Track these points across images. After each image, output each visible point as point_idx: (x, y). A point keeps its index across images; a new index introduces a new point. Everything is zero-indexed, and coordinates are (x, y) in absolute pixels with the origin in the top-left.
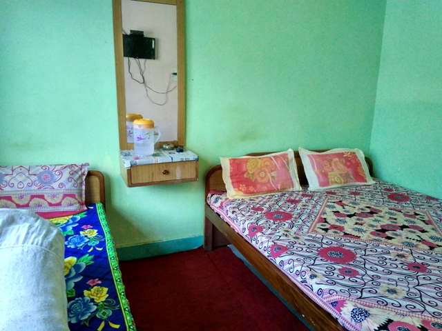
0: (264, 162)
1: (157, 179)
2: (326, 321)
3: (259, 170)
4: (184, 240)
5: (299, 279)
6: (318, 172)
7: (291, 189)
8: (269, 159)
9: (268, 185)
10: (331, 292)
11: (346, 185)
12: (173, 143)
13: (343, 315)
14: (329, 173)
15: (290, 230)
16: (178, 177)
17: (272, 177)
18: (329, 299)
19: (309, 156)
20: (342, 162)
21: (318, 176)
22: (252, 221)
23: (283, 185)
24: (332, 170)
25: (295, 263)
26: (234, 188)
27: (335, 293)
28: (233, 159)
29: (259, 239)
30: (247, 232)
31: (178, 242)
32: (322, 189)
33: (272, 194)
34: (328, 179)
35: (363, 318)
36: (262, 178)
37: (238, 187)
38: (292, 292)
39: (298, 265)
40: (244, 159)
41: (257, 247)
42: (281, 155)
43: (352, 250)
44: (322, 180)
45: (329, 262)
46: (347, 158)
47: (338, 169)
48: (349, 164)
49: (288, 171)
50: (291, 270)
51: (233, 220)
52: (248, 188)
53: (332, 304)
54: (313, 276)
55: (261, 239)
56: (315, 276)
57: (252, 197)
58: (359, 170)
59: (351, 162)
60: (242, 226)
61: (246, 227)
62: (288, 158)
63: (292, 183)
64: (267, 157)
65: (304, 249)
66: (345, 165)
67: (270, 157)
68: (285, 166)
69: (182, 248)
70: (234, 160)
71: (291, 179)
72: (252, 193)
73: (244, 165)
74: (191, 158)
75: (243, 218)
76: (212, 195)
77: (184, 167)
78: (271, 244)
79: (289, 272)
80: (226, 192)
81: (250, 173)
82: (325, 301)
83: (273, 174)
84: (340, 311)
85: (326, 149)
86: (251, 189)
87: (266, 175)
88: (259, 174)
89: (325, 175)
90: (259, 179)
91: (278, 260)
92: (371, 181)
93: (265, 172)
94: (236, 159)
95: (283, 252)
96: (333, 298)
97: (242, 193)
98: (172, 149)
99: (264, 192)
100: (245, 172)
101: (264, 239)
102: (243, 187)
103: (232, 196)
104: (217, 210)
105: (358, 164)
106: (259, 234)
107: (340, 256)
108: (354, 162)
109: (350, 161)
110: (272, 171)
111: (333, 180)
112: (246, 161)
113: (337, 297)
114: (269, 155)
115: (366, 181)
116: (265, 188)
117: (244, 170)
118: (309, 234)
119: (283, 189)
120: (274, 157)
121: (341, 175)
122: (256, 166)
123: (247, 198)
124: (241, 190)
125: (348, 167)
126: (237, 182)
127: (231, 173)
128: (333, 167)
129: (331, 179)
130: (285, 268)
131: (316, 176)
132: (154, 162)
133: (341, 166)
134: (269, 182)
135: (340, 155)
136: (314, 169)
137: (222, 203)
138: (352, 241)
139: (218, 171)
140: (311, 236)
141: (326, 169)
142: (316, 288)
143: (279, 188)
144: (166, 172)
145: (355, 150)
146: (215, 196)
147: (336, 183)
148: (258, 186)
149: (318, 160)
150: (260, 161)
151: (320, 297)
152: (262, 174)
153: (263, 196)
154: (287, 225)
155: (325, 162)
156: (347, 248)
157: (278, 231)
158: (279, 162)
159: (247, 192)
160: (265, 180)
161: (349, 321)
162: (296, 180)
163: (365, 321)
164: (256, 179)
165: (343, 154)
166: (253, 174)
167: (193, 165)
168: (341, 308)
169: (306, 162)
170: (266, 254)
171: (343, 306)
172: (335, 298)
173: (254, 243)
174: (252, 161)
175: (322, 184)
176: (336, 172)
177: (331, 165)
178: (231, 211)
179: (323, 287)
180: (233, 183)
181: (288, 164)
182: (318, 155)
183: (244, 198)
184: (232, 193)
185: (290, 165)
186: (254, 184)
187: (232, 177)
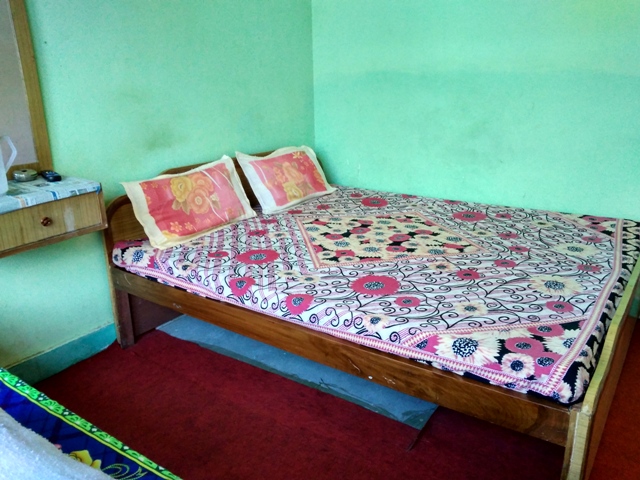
0: (196, 181)
1: (31, 238)
2: (414, 372)
3: (192, 195)
4: (84, 341)
5: (353, 330)
6: (270, 186)
7: (242, 217)
8: (200, 175)
9: (211, 216)
10: (412, 331)
11: (306, 198)
12: (30, 166)
13: (441, 355)
14: (284, 185)
15: (290, 271)
16: (71, 228)
17: (214, 202)
18: (412, 341)
19: (251, 163)
20: (293, 167)
21: (271, 190)
22: (227, 273)
23: (230, 212)
24: (287, 180)
25: (339, 311)
26: (161, 229)
27: (418, 331)
28: (146, 183)
29: (257, 295)
30: (228, 291)
31: (73, 346)
32: (281, 208)
33: (220, 229)
34: (285, 193)
35: (473, 348)
36: (200, 207)
37: (168, 227)
38: (344, 352)
39: (343, 313)
40: (162, 180)
41: (257, 308)
42: (215, 167)
43: (386, 274)
44: (278, 197)
45: (375, 297)
46: (298, 160)
47: (293, 177)
48: (302, 168)
49: (233, 189)
50: (335, 323)
51: (189, 279)
52: (184, 226)
53: (418, 346)
54: (374, 321)
55: (262, 294)
56: (378, 319)
57: (194, 239)
58: (315, 175)
59: (304, 165)
60: (213, 285)
61: (224, 284)
62: (227, 170)
63: (242, 207)
64: (196, 173)
65: (333, 290)
66: (299, 170)
67: (201, 172)
68: (226, 182)
69: (82, 354)
70: (148, 183)
71: (239, 202)
72: (192, 233)
73: (167, 191)
74: (90, 189)
75: (210, 272)
76: (123, 251)
77: (78, 206)
78: (282, 297)
79: (331, 327)
80: (148, 239)
81: (180, 201)
82: (406, 345)
83: (214, 197)
84: (434, 351)
85: (268, 150)
86: (189, 227)
87: (204, 201)
88: (193, 201)
89: (280, 188)
90: (195, 209)
91: (305, 316)
92: (331, 190)
93: (202, 197)
94: (151, 182)
95: (310, 302)
96: (418, 338)
97: (177, 236)
98: (34, 178)
99: (208, 229)
100: (171, 202)
101: (267, 293)
102: (175, 226)
103: (163, 244)
104: (144, 273)
105: (312, 168)
106: (254, 288)
107: (381, 286)
108: (307, 165)
109: (302, 164)
110: (211, 193)
111: (291, 193)
112: (168, 182)
113: (424, 335)
114: (197, 170)
115: (325, 189)
116: (208, 222)
117: (170, 197)
118: (319, 270)
119: (233, 218)
120: (207, 170)
121: (297, 185)
122: (186, 188)
123: (187, 242)
124: (174, 232)
125: (304, 172)
126: (164, 219)
127: (149, 207)
128: (287, 175)
129: (289, 193)
130: (323, 324)
131: (268, 191)
132: (21, 206)
133: (295, 173)
134: (211, 211)
135: (289, 157)
136: (263, 181)
137: (152, 259)
138: (377, 265)
139: (124, 208)
140: (325, 272)
141: (279, 179)
142: (385, 334)
143: (227, 218)
144: (47, 222)
145: (303, 148)
146: (131, 251)
147: (295, 197)
148: (198, 220)
149: (264, 167)
150: (187, 179)
151: (397, 343)
152: (198, 201)
153: (208, 234)
154: (281, 266)
155: (275, 169)
156: (380, 275)
157: (276, 277)
158: (217, 177)
159: (185, 233)
160: (204, 210)
161: (453, 358)
162: (246, 202)
163: (477, 351)
164: (191, 210)
165: (291, 155)
166: (185, 202)
167: (95, 200)
168: (435, 347)
169: (251, 173)
170: (279, 314)
171: (437, 344)
172: (420, 337)
173: (248, 304)
174: (176, 181)
175: (280, 202)
176: (292, 182)
177: (283, 174)
178: (180, 266)
179: (396, 329)
180: (157, 222)
181: (229, 179)
182: (262, 161)
183: (181, 243)
184: (159, 239)
185: (232, 179)
186: (191, 218)
187: (153, 212)
